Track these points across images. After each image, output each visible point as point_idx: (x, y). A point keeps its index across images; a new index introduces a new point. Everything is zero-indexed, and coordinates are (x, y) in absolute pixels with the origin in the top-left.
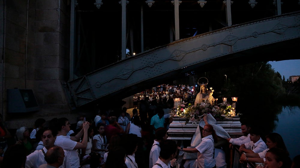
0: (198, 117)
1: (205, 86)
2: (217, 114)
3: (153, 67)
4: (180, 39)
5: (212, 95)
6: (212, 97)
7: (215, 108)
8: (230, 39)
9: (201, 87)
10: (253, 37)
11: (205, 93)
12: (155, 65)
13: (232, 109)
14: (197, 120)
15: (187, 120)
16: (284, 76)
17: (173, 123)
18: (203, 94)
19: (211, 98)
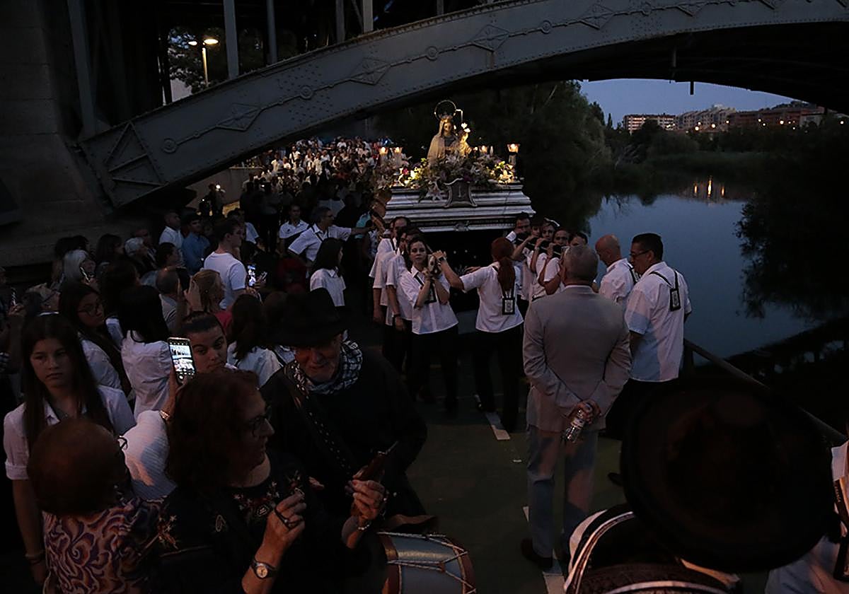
0: (445, 187)
1: (449, 121)
2: (480, 179)
3: (309, 99)
4: (375, 29)
5: (467, 141)
6: (466, 144)
7: (475, 165)
8: (491, 36)
9: (442, 123)
10: (540, 32)
11: (450, 136)
12: (314, 94)
13: (506, 169)
14: (443, 191)
15: (421, 193)
16: (610, 115)
17: (393, 201)
18: (445, 138)
19: (464, 146)
